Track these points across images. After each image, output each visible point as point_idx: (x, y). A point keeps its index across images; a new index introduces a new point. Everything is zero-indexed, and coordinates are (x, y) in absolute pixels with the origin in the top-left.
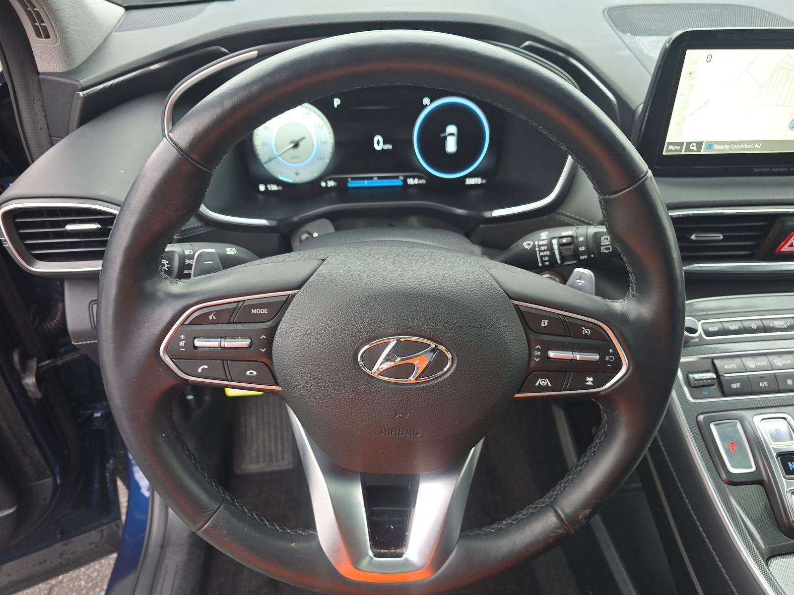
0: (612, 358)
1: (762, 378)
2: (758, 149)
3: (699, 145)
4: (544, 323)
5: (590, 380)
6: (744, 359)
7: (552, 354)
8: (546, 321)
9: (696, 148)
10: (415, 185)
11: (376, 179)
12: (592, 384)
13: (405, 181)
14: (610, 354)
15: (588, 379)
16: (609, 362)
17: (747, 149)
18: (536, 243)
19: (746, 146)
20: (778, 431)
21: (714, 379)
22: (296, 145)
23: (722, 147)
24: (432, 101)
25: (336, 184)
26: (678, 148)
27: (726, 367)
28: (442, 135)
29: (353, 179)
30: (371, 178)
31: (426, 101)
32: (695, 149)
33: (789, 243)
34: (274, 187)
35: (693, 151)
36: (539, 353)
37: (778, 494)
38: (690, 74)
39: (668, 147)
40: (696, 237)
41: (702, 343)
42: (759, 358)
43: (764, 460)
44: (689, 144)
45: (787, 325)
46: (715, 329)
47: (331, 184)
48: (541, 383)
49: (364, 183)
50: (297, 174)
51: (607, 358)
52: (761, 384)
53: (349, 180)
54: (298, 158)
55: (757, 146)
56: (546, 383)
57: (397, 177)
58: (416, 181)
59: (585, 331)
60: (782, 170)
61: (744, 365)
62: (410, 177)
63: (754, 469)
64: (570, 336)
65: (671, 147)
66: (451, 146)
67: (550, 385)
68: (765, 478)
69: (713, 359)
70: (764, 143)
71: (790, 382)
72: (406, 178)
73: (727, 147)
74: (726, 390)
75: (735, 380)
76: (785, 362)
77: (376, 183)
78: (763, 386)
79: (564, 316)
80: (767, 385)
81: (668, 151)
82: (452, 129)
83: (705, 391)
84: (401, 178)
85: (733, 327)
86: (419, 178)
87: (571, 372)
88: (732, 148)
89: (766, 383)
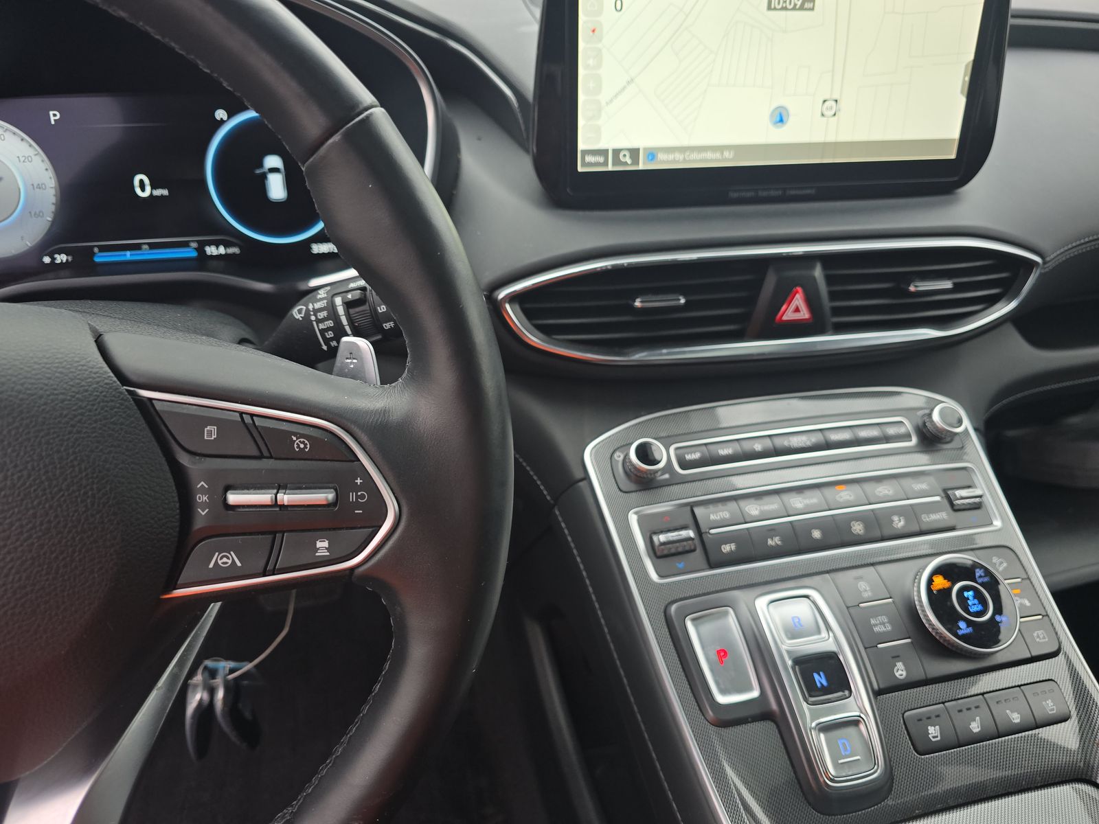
0: (362, 497)
1: (772, 531)
2: (728, 160)
3: (634, 153)
4: (210, 433)
5: (322, 544)
6: (742, 503)
7: (234, 498)
8: (213, 429)
9: (630, 157)
10: (220, 257)
11: (146, 247)
12: (328, 554)
13: (200, 250)
14: (357, 488)
15: (319, 544)
16: (357, 505)
17: (712, 160)
18: (311, 307)
19: (709, 155)
20: (796, 620)
21: (691, 539)
23: (671, 157)
24: (230, 116)
25: (70, 259)
26: (601, 159)
27: (712, 517)
28: (258, 171)
29: (103, 249)
30: (137, 247)
31: (220, 114)
32: (629, 161)
33: (793, 306)
35: (626, 163)
36: (205, 498)
37: (798, 734)
38: (594, 31)
39: (583, 159)
40: (641, 302)
41: (676, 481)
42: (767, 499)
43: (772, 673)
44: (616, 152)
45: (811, 441)
46: (696, 456)
47: (62, 258)
48: (220, 562)
49: (125, 255)
51: (352, 497)
52: (770, 542)
53: (96, 250)
55: (727, 154)
56: (230, 562)
57: (186, 244)
58: (222, 250)
59: (299, 444)
60: (773, 193)
61: (741, 510)
62: (210, 243)
63: (755, 694)
64: (271, 457)
65: (589, 159)
66: (277, 189)
67: (239, 564)
68: (774, 706)
69: (692, 506)
70: (738, 149)
71: (817, 534)
72: (202, 245)
73: (678, 156)
74: (713, 558)
75: (727, 538)
76: (807, 501)
77: (146, 254)
78: (773, 543)
79: (252, 415)
80: (779, 543)
81: (584, 165)
82: (273, 161)
83: (680, 563)
84: (194, 245)
85: (725, 451)
86: (227, 245)
87: (283, 532)
88: (687, 159)
89: (778, 538)
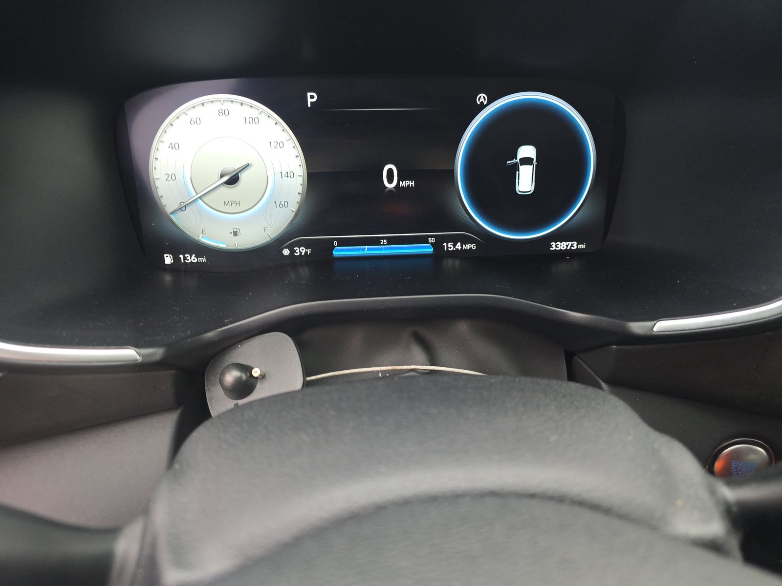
10: (456, 253)
11: (384, 241)
13: (438, 246)
22: (233, 180)
25: (309, 252)
28: (510, 163)
29: (343, 243)
30: (376, 241)
31: (481, 98)
34: (192, 259)
47: (301, 251)
49: (363, 250)
50: (235, 234)
53: (336, 243)
54: (237, 203)
57: (424, 240)
58: (458, 246)
62: (448, 239)
66: (525, 182)
72: (440, 241)
77: (383, 249)
82: (527, 151)
84: (433, 240)
86: (465, 240)
